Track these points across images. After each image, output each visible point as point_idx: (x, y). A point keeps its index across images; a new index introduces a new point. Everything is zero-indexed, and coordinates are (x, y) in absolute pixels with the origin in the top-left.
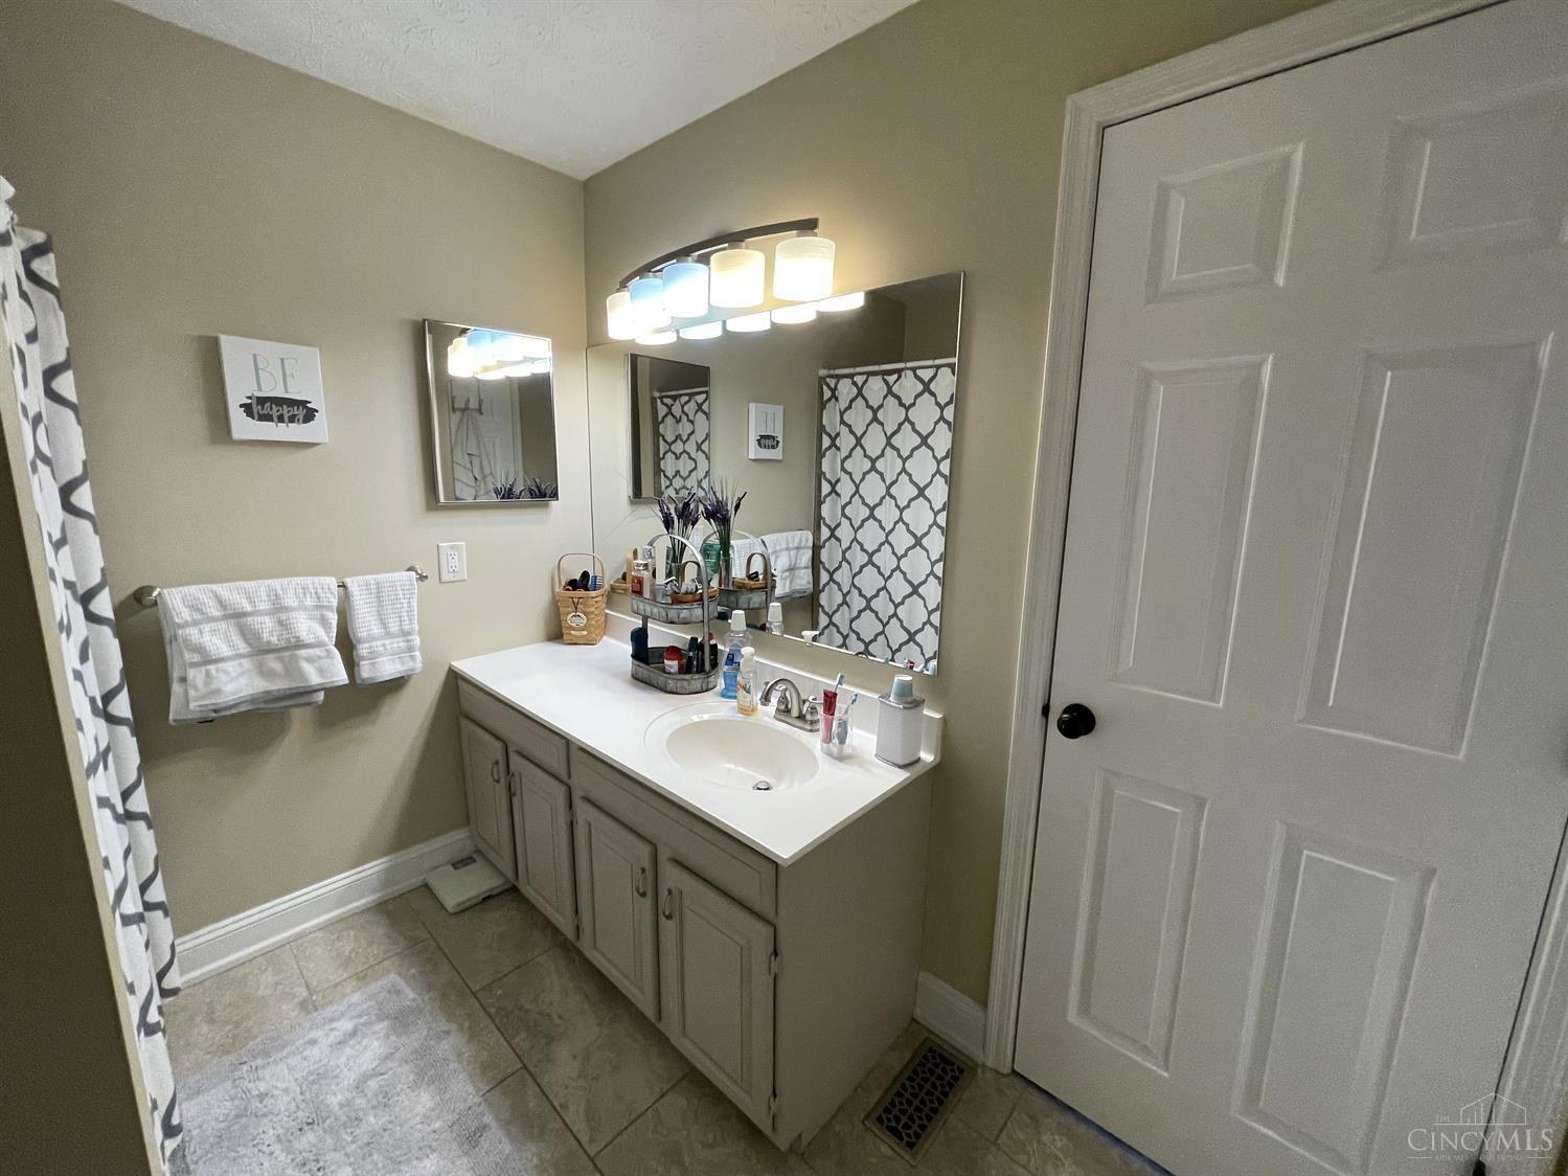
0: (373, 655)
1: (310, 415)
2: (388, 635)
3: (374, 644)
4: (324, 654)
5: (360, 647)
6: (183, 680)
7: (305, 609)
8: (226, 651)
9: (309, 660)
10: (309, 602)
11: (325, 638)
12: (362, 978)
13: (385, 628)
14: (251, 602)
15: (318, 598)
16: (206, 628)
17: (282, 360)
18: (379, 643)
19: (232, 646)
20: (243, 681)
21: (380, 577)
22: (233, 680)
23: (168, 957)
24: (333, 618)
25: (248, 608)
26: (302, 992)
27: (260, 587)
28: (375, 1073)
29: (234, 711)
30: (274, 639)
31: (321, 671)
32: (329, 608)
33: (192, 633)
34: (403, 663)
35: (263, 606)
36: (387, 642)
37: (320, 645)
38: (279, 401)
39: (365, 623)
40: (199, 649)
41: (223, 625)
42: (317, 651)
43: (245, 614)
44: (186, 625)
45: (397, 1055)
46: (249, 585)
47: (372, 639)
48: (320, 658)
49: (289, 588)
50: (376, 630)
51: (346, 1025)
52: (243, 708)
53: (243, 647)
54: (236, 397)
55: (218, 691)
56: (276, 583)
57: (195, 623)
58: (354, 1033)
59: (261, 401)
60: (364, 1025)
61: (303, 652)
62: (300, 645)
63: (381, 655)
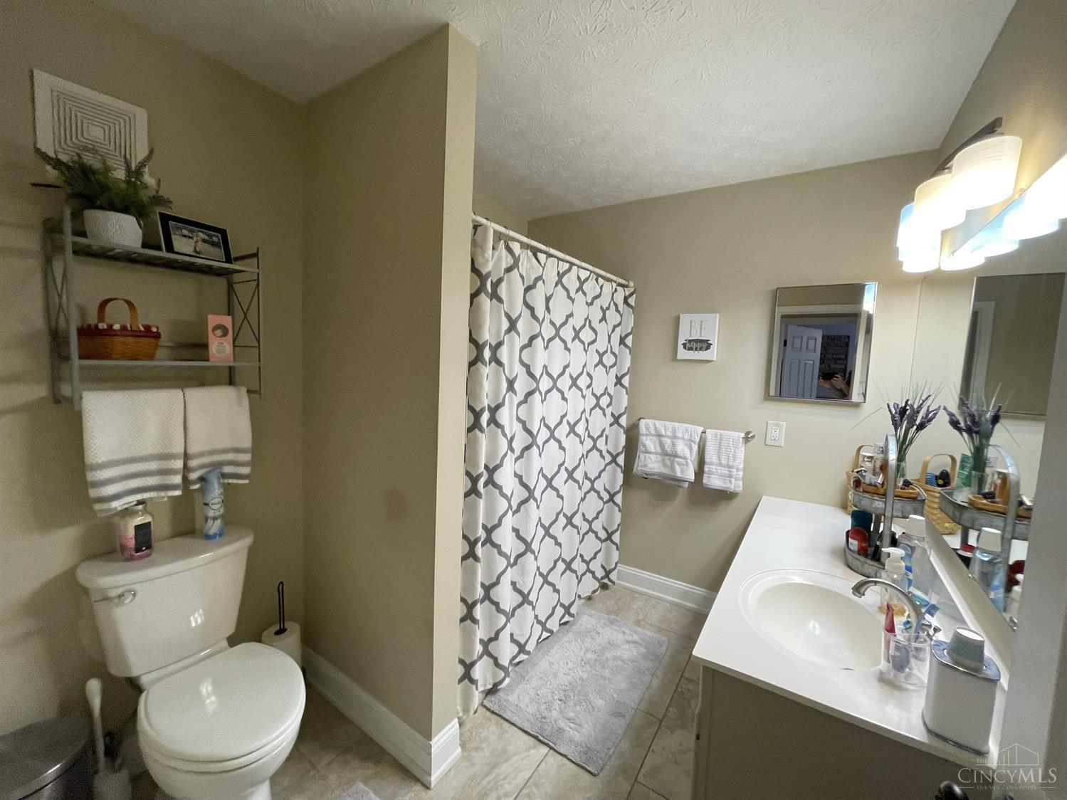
0: (711, 473)
1: (708, 346)
2: (720, 464)
3: (712, 467)
4: (685, 463)
5: (706, 466)
6: (639, 457)
7: (683, 439)
8: (653, 450)
9: (680, 464)
10: (686, 437)
11: (688, 456)
12: (660, 631)
13: (720, 460)
14: (666, 431)
15: (691, 435)
16: (649, 438)
17: (702, 322)
18: (714, 467)
19: (655, 448)
20: (656, 465)
21: (724, 432)
22: (652, 463)
23: (613, 566)
24: (695, 447)
25: (664, 433)
26: (641, 617)
27: (670, 425)
28: (623, 661)
29: (652, 477)
30: (669, 450)
31: (682, 471)
32: (694, 442)
33: (644, 438)
34: (725, 483)
35: (669, 434)
36: (719, 468)
37: (684, 458)
38: (697, 341)
39: (710, 455)
40: (644, 446)
41: (654, 438)
42: (683, 461)
43: (662, 436)
44: (643, 435)
45: (635, 663)
46: (667, 423)
47: (711, 464)
48: (683, 465)
49: (681, 428)
50: (715, 460)
51: (636, 638)
52: (656, 477)
53: (659, 450)
54: (681, 341)
55: (646, 466)
56: (676, 425)
57: (646, 435)
58: (635, 642)
59: (690, 341)
60: (640, 644)
61: (677, 459)
62: (676, 456)
63: (713, 473)
